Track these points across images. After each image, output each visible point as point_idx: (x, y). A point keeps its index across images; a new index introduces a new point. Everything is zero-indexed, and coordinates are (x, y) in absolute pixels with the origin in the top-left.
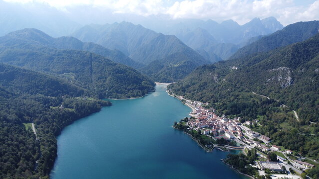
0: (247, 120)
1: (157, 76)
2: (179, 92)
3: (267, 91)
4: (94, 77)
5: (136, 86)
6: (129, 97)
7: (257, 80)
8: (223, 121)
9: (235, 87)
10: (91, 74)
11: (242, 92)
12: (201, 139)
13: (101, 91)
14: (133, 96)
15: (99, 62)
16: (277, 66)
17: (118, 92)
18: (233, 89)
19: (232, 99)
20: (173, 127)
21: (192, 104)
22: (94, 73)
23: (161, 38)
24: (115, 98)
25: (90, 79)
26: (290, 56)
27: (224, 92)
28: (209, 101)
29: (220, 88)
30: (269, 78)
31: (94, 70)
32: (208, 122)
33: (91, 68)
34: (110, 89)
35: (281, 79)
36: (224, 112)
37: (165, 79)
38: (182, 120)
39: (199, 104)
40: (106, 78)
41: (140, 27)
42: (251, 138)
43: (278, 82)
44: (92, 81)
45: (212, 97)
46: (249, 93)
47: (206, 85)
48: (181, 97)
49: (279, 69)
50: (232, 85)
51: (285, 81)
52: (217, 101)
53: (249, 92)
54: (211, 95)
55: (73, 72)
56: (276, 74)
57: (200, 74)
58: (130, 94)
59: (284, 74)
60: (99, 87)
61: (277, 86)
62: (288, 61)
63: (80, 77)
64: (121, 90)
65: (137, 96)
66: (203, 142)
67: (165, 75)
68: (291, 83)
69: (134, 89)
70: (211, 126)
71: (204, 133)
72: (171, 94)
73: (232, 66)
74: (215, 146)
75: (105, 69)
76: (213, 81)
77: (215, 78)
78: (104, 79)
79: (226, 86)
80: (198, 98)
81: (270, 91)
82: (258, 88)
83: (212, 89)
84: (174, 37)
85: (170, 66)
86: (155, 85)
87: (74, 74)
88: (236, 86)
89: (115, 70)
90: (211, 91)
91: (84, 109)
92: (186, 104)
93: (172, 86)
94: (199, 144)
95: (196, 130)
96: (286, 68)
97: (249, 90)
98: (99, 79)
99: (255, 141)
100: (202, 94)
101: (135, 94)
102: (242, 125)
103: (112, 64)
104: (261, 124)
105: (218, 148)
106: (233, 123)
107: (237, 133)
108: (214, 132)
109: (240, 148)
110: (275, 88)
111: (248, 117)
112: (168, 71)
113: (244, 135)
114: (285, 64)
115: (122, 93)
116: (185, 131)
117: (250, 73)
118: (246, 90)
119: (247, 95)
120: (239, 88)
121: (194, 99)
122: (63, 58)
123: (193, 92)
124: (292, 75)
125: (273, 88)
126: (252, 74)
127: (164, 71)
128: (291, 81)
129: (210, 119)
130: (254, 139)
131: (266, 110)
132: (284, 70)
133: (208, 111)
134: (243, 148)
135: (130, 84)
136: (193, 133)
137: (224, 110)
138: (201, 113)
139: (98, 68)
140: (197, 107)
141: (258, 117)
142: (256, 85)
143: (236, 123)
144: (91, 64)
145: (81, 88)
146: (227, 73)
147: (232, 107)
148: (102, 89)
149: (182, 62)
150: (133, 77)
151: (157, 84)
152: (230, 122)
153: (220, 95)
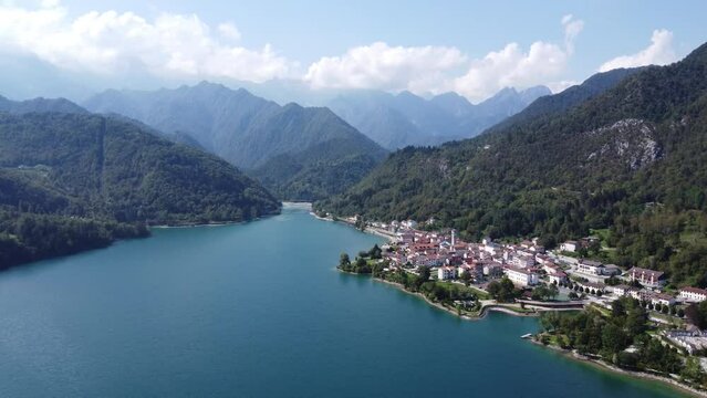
1: (286, 188)
2: (345, 210)
3: (594, 181)
4: (106, 174)
5: (226, 198)
6: (206, 221)
7: (559, 159)
8: (490, 250)
9: (500, 180)
10: (99, 169)
11: (524, 190)
12: (435, 289)
13: (123, 207)
14: (218, 219)
16: (609, 121)
17: (172, 209)
18: (497, 185)
19: (499, 204)
21: (387, 229)
22: (108, 164)
23: (295, 112)
24: (164, 223)
25: (95, 180)
26: (639, 94)
27: (472, 194)
28: (437, 215)
29: (460, 186)
30: (590, 150)
31: (108, 155)
32: (443, 253)
33: (100, 154)
34: (151, 203)
35: (626, 150)
36: (484, 232)
37: (306, 192)
38: (363, 255)
39: (409, 224)
40: (140, 175)
41: (243, 95)
43: (619, 157)
44: (99, 185)
45: (441, 207)
46: (545, 190)
47: (420, 184)
48: (354, 219)
49: (615, 125)
50: (491, 176)
51: (638, 152)
52: (459, 215)
53: (541, 187)
54: (437, 201)
55: (45, 162)
56: (611, 138)
57: (400, 165)
58: (208, 213)
59: (633, 136)
60: (117, 199)
61: (619, 167)
62: (636, 105)
63: (64, 175)
64: (182, 205)
65: (228, 219)
66: (443, 295)
67: (308, 185)
68: (658, 156)
69: (221, 202)
70: (456, 262)
71: (440, 276)
72: (324, 216)
73: (484, 145)
74: (485, 303)
75: (138, 155)
76: (436, 174)
77: (443, 167)
78: (135, 179)
79: (475, 182)
80: (403, 213)
81: (602, 180)
82: (567, 176)
83: (439, 190)
84: (326, 110)
85: (318, 165)
86: (281, 205)
87: (49, 169)
88: (502, 177)
89: (170, 155)
90: (436, 195)
91: (52, 236)
92: (369, 229)
93: (327, 203)
94: (431, 303)
95: (413, 272)
96: (635, 122)
97: (541, 183)
98: (119, 179)
99: (612, 285)
100: (411, 205)
101: (224, 216)
102: (550, 254)
103: (160, 143)
104: (610, 246)
105: (500, 309)
106: (523, 249)
107: (545, 272)
108: (471, 272)
109: (570, 306)
110: (613, 172)
111: (564, 232)
112: (315, 175)
113: (568, 275)
114: (630, 113)
115: (185, 212)
116: (378, 276)
117: (537, 143)
118: (533, 184)
119: (538, 194)
120: (513, 182)
121: (391, 219)
122: (21, 128)
123: (386, 205)
124: (655, 136)
125: (608, 172)
126: (545, 145)
127: (305, 175)
128: (655, 149)
129: (448, 248)
130: (606, 281)
131: (611, 214)
132: (630, 125)
133: (434, 236)
134: (581, 306)
135: (208, 191)
136: (404, 279)
137: (483, 227)
138: (416, 239)
139: (120, 150)
140: (402, 231)
141: (594, 233)
142: (559, 170)
143: (532, 249)
144: (101, 142)
145: (59, 194)
146: (472, 156)
147: (507, 217)
148: (128, 202)
149: (350, 157)
150: (218, 175)
151: (287, 205)
152: (512, 248)
153: (462, 202)
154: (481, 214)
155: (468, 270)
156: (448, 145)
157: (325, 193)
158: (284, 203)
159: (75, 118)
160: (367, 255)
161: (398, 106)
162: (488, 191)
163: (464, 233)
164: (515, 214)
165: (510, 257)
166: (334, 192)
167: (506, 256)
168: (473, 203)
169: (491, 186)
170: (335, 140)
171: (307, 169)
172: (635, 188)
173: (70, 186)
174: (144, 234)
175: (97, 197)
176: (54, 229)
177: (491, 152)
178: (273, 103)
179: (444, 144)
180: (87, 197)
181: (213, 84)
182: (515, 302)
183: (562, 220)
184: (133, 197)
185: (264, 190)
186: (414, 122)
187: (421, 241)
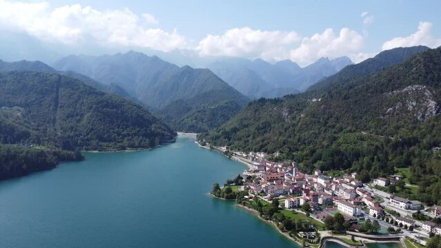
0: (376, 177)
1: (180, 123)
2: (219, 142)
3: (392, 128)
4: (60, 113)
5: (139, 131)
6: (124, 148)
7: (366, 112)
8: (321, 181)
9: (325, 125)
10: (55, 110)
11: (342, 133)
12: (283, 218)
13: (69, 137)
14: (132, 146)
15: (73, 89)
16: (401, 86)
17: (101, 139)
18: (323, 129)
19: (325, 143)
20: (210, 195)
21: (247, 157)
22: (61, 107)
23: (188, 72)
24: (95, 149)
25: (52, 118)
26: (421, 67)
27: (305, 134)
28: (281, 150)
29: (297, 128)
30: (388, 106)
31: (61, 101)
32: (288, 183)
33: (56, 100)
34: (88, 134)
35: (414, 107)
36: (316, 165)
37: (193, 126)
38: (230, 182)
39: (261, 155)
40: (82, 115)
41: (156, 60)
42: (404, 213)
43: (409, 112)
44: (54, 121)
45: (284, 143)
46: (357, 134)
47: (269, 125)
48: (224, 149)
49: (406, 89)
50: (319, 122)
51: (423, 109)
52: (297, 150)
53: (354, 131)
54: (282, 139)
55: (20, 105)
56: (403, 98)
57: (256, 111)
58: (126, 142)
59: (419, 97)
60: (65, 131)
61: (409, 119)
62: (420, 75)
63: (32, 114)
64: (109, 136)
65: (139, 146)
66: (290, 226)
67: (194, 121)
68: (437, 113)
69: (135, 134)
70: (297, 192)
71: (287, 205)
72: (204, 145)
73: (312, 98)
74: (324, 234)
75: (81, 101)
76: (280, 119)
77: (285, 114)
78: (79, 117)
79: (307, 126)
80: (257, 146)
81: (398, 128)
82: (372, 124)
83: (282, 131)
84: (208, 71)
85: (202, 108)
86: (176, 134)
87: (22, 109)
88: (326, 123)
89: (102, 102)
90: (281, 134)
91: (11, 162)
92: (234, 157)
93: (207, 135)
94: (280, 232)
95: (265, 199)
96: (421, 87)
97: (354, 129)
98: (68, 117)
99: (419, 219)
100: (263, 141)
101: (137, 144)
102: (367, 188)
103: (96, 94)
104: (411, 183)
105: (335, 241)
106: (346, 183)
107: (365, 204)
108: (310, 203)
109: (389, 239)
110: (405, 122)
111: (375, 170)
112: (199, 114)
113: (383, 208)
114: (415, 81)
115: (110, 141)
116: (240, 203)
117: (350, 100)
118: (348, 129)
119: (353, 136)
120: (334, 127)
121: (250, 150)
122: (5, 82)
123: (246, 139)
124: (435, 98)
125: (402, 123)
126: (356, 101)
127: (193, 115)
128: (436, 108)
129: (291, 178)
130: (414, 215)
131: (409, 156)
132: (416, 90)
133: (280, 166)
134: (398, 239)
135: (127, 127)
136: (260, 206)
137: (315, 161)
138: (267, 169)
139: (70, 98)
140: (257, 160)
141: (397, 172)
142: (366, 119)
143: (353, 183)
144: (57, 92)
145: (24, 129)
146: (305, 107)
147: (332, 155)
148: (71, 134)
149: (222, 103)
150: (134, 116)
151: (180, 134)
152: (337, 181)
153: (299, 140)
154: (313, 152)
155: (307, 201)
156: (288, 97)
157: (206, 127)
158: (179, 133)
159: (42, 75)
160: (232, 182)
161: (254, 68)
162: (317, 132)
163: (301, 165)
164: (338, 153)
165: (337, 189)
166: (211, 126)
167: (333, 188)
168: (306, 141)
169: (319, 129)
170: (213, 90)
171: (194, 110)
172: (424, 136)
173: (34, 122)
174: (80, 158)
175: (52, 130)
176: (14, 157)
177: (319, 104)
178: (175, 65)
179: (285, 96)
180: (45, 130)
181: (137, 53)
182: (346, 234)
183: (373, 159)
184: (76, 130)
185: (165, 125)
186: (264, 79)
187: (271, 171)
